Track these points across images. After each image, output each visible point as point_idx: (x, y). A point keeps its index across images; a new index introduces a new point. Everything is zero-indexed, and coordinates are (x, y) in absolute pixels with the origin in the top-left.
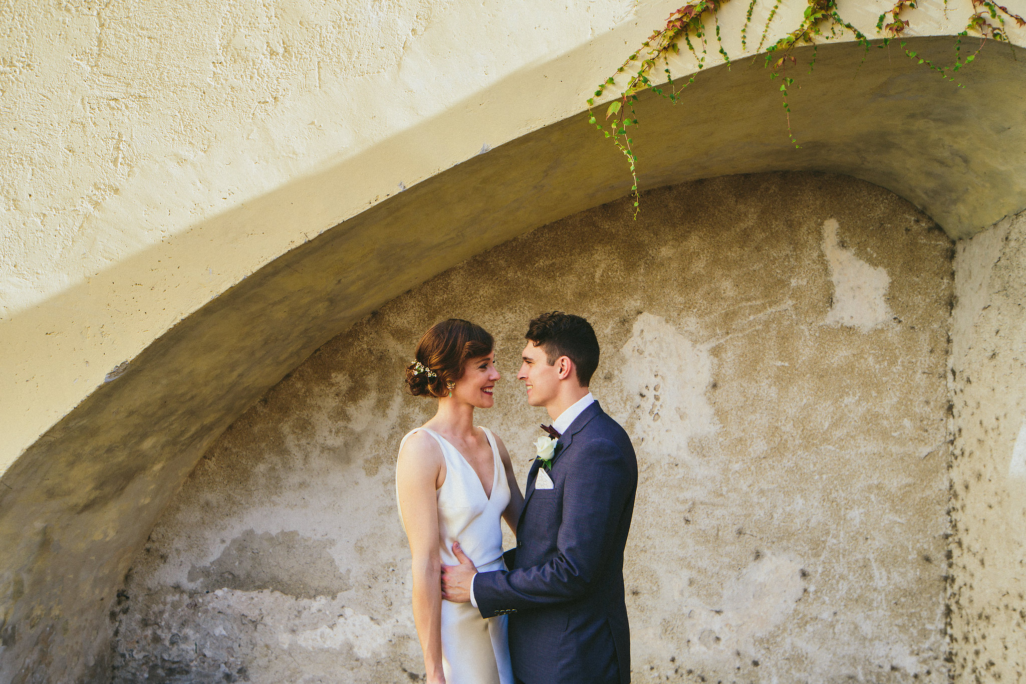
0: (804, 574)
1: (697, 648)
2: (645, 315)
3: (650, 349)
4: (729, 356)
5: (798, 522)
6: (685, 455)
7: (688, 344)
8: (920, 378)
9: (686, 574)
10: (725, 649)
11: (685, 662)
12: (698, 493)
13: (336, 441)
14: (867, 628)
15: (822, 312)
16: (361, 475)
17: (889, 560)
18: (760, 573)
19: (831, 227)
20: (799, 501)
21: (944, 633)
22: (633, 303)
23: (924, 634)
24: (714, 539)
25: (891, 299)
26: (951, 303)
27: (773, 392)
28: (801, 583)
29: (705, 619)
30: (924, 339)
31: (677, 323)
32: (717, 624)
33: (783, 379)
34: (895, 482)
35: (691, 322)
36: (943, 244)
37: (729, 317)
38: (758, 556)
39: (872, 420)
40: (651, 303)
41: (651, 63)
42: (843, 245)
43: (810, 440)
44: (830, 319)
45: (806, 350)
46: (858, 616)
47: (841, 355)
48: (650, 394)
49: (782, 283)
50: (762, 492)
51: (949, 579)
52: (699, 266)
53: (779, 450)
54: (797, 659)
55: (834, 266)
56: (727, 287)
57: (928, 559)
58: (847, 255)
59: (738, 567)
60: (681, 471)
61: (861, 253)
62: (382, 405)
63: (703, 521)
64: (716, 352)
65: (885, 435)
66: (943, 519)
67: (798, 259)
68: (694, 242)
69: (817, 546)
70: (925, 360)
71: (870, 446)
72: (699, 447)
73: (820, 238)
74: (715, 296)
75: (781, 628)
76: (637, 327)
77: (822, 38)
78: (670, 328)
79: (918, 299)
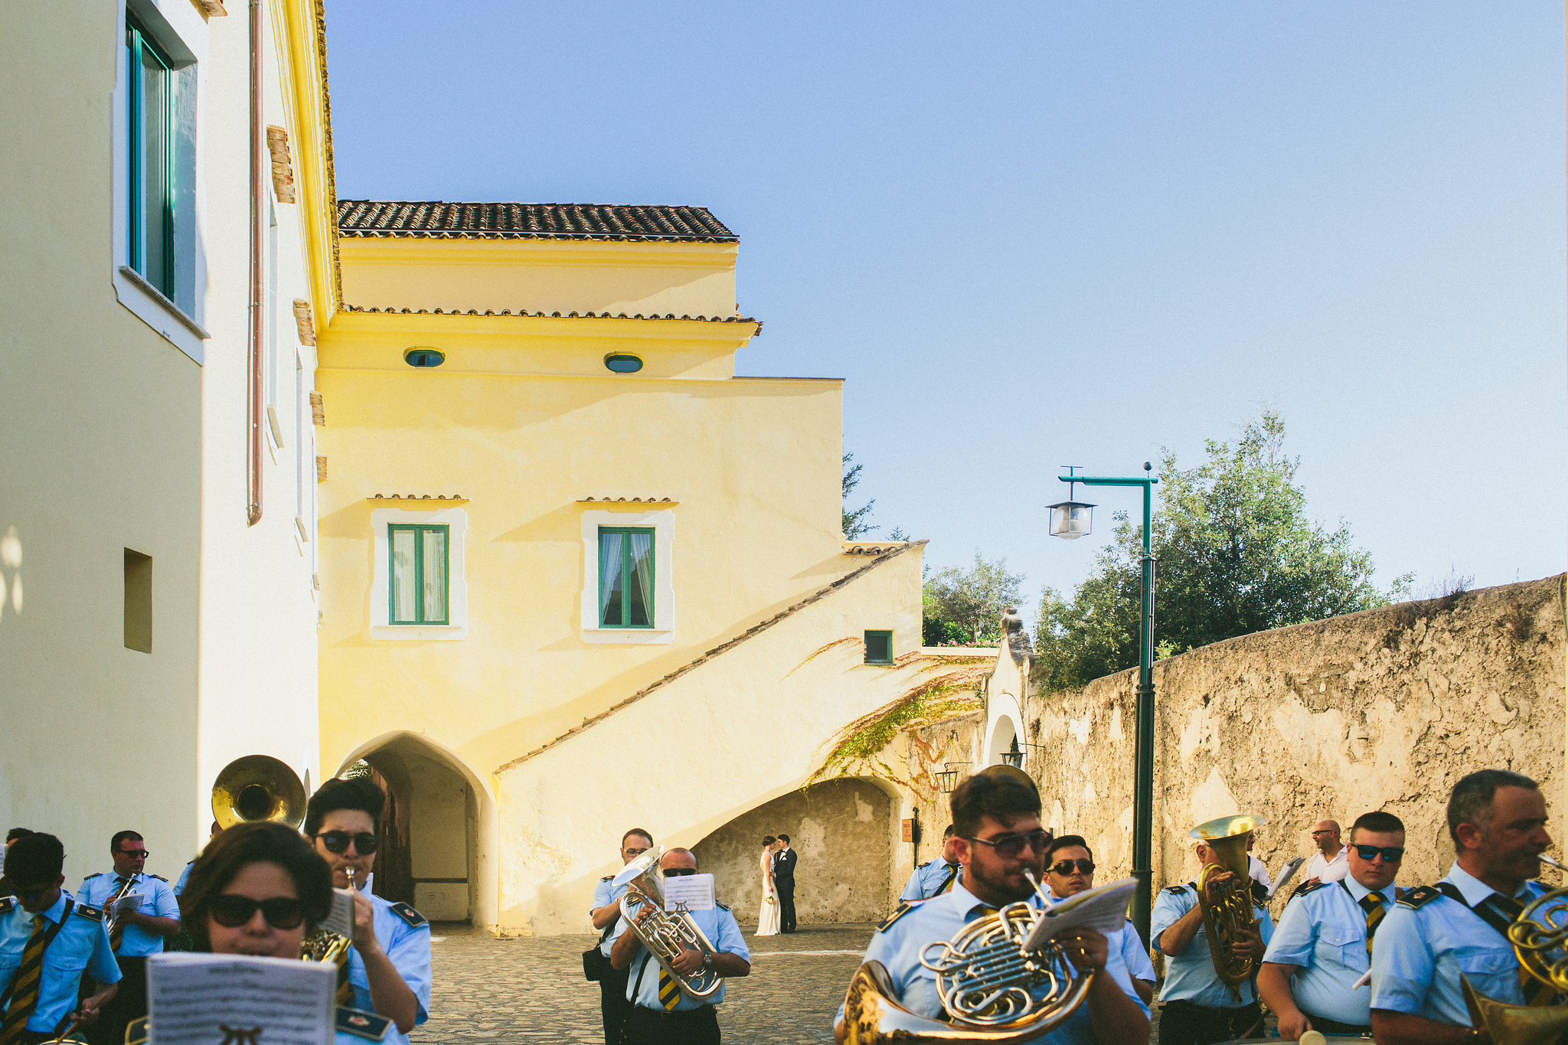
0: (850, 889)
1: (820, 910)
2: (806, 818)
3: (807, 828)
4: (829, 829)
5: (848, 875)
6: (817, 857)
7: (817, 826)
8: (881, 835)
9: (817, 890)
10: (828, 910)
11: (817, 914)
12: (821, 867)
13: (716, 854)
14: (867, 903)
15: (855, 818)
16: (724, 865)
17: (873, 885)
18: (838, 889)
19: (857, 794)
20: (848, 869)
21: (887, 904)
22: (802, 815)
23: (882, 904)
24: (825, 880)
25: (873, 813)
26: (889, 815)
27: (841, 839)
28: (849, 891)
29: (823, 902)
30: (882, 825)
31: (815, 821)
32: (826, 903)
33: (844, 836)
34: (874, 863)
35: (819, 821)
36: (887, 799)
37: (829, 819)
38: (837, 884)
39: (868, 846)
40: (808, 815)
41: (811, 781)
42: (860, 799)
43: (851, 852)
44: (856, 819)
45: (850, 828)
46: (864, 899)
47: (859, 829)
48: (807, 840)
49: (844, 809)
50: (838, 867)
51: (888, 889)
52: (821, 805)
53: (843, 855)
54: (849, 912)
55: (857, 804)
56: (829, 810)
57: (883, 884)
58: (861, 802)
59: (832, 887)
60: (815, 862)
61: (865, 801)
62: (730, 844)
63: (822, 875)
64: (825, 828)
65: (871, 850)
66: (887, 873)
67: (848, 803)
68: (819, 798)
69: (853, 882)
70: (883, 830)
71: (868, 854)
72: (821, 855)
73: (854, 797)
74: (825, 813)
75: (843, 904)
76: (803, 822)
77: (845, 776)
78: (813, 822)
79: (880, 814)
